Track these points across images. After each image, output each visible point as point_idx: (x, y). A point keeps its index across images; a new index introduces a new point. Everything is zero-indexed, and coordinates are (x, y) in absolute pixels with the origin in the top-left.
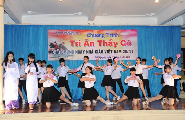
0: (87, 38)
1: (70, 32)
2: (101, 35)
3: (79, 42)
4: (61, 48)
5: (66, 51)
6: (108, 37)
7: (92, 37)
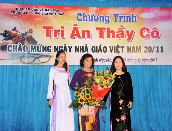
0: (76, 22)
1: (43, 10)
2: (103, 17)
3: (60, 29)
4: (26, 41)
5: (35, 46)
6: (116, 21)
7: (87, 21)
